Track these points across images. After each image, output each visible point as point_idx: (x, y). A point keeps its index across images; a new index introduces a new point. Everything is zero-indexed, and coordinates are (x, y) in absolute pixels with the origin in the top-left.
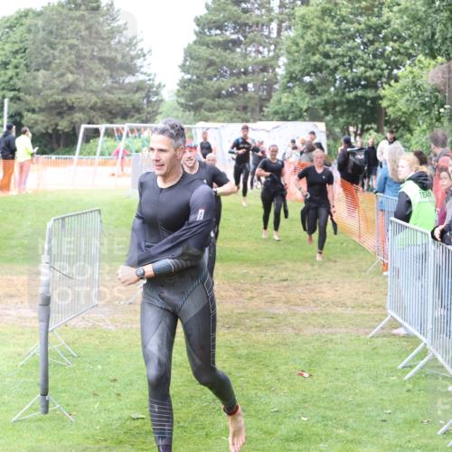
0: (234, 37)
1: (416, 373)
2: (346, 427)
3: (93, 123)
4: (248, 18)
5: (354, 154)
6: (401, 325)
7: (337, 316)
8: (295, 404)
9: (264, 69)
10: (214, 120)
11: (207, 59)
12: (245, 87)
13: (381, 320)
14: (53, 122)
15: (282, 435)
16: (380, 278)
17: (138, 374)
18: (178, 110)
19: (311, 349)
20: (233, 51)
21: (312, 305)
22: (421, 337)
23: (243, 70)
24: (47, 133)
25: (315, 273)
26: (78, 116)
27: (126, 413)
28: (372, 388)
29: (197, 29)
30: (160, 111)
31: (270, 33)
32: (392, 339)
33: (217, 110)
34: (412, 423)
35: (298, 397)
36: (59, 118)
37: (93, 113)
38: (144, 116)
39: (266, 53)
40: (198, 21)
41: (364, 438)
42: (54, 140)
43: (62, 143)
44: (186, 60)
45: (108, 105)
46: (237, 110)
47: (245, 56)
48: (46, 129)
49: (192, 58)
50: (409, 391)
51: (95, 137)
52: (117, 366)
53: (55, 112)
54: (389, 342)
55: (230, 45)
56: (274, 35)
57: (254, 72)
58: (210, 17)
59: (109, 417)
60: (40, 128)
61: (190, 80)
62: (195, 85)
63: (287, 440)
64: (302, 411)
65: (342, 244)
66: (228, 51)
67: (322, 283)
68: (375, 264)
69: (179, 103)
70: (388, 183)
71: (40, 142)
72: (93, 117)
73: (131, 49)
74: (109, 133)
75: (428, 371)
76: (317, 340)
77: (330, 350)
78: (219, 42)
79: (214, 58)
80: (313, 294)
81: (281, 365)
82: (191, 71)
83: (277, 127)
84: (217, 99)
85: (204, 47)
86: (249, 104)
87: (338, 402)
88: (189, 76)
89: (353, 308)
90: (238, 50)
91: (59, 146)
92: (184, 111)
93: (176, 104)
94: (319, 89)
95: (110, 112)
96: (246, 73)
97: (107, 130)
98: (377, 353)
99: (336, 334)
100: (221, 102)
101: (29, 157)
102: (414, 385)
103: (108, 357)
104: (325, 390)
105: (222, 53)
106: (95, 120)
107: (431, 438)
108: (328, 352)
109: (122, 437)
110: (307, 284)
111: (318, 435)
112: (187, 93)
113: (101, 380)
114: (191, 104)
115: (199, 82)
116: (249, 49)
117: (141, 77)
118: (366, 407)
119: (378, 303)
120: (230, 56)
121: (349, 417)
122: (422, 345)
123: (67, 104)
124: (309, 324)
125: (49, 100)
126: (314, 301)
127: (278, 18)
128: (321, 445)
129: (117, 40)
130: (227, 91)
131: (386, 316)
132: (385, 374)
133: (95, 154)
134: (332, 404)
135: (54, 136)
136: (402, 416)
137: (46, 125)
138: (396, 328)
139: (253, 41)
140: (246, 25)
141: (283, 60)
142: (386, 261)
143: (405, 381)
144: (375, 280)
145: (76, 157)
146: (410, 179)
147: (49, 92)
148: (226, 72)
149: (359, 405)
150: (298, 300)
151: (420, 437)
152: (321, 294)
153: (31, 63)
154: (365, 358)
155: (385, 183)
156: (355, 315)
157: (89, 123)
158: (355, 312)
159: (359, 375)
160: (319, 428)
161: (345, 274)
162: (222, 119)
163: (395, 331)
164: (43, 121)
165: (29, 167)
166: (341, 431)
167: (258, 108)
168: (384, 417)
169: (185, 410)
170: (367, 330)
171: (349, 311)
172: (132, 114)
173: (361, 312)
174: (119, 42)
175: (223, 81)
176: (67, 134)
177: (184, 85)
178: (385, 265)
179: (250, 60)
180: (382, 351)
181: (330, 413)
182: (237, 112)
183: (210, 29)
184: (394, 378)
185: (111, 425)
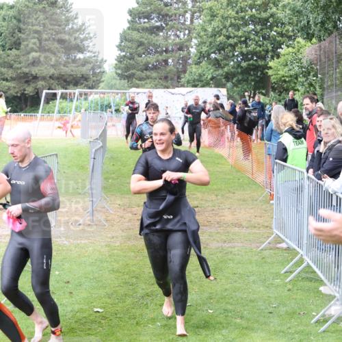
0: (158, 24)
1: (294, 277)
2: (242, 318)
3: (52, 90)
4: (168, 10)
5: (250, 112)
6: (283, 241)
7: (234, 234)
8: (203, 300)
9: (181, 49)
10: (143, 86)
11: (138, 41)
12: (166, 62)
13: (269, 237)
14: (22, 88)
15: (193, 324)
16: (268, 205)
17: (85, 278)
18: (116, 79)
19: (215, 258)
20: (157, 35)
21: (217, 226)
22: (298, 250)
23: (164, 49)
24: (17, 96)
25: (218, 201)
26: (40, 83)
27: (76, 307)
28: (261, 288)
29: (130, 18)
30: (102, 80)
31: (185, 21)
32: (276, 251)
33: (145, 79)
34: (292, 314)
35: (206, 295)
36: (26, 85)
37: (52, 81)
38: (90, 83)
39: (182, 36)
40: (131, 12)
41: (256, 325)
42: (23, 101)
43: (29, 104)
44: (122, 42)
45: (63, 75)
46: (161, 79)
47: (166, 38)
48: (17, 93)
49: (126, 40)
50: (289, 290)
51: (53, 100)
52: (70, 272)
53: (23, 80)
54: (275, 254)
55: (155, 30)
56: (188, 23)
57: (173, 50)
58: (140, 9)
59: (64, 310)
60: (12, 92)
61: (124, 56)
62: (129, 61)
63: (198, 327)
64: (209, 305)
65: (239, 179)
66: (153, 35)
67: (223, 209)
68: (264, 195)
69: (117, 73)
70: (274, 134)
71: (13, 103)
72: (52, 84)
73: (80, 34)
74: (64, 97)
75: (304, 275)
76: (221, 252)
77: (230, 260)
78: (147, 28)
79: (143, 40)
80: (217, 218)
81: (193, 271)
82: (126, 50)
83: (190, 92)
84: (145, 72)
85: (136, 32)
86: (169, 75)
87: (235, 299)
88: (124, 53)
89: (247, 228)
90: (161, 34)
91: (27, 106)
92: (121, 79)
93: (115, 75)
94: (222, 63)
95: (65, 81)
96: (166, 51)
97: (62, 94)
98: (265, 262)
99: (234, 247)
100: (148, 73)
101: (4, 115)
102: (294, 286)
103: (63, 265)
104: (226, 290)
105: (149, 36)
106: (53, 87)
107: (307, 325)
108: (229, 261)
109: (74, 325)
110: (213, 210)
111: (221, 323)
112: (123, 66)
113: (58, 282)
114: (126, 74)
115: (131, 58)
116: (169, 33)
117: (88, 54)
118: (257, 302)
119: (266, 224)
120: (156, 38)
121: (245, 310)
122: (299, 256)
123: (32, 75)
124: (214, 240)
125: (19, 72)
126: (218, 223)
127: (191, 10)
128: (224, 331)
129: (70, 27)
130: (153, 65)
131: (273, 234)
132: (271, 278)
133: (53, 112)
134: (231, 300)
135: (23, 98)
136: (285, 309)
137: (17, 90)
138: (280, 243)
139: (172, 27)
140: (167, 15)
141: (195, 41)
142: (272, 193)
143: (287, 283)
144: (264, 207)
145: (39, 115)
146: (286, 131)
147: (19, 66)
148: (152, 50)
149: (251, 301)
150: (206, 222)
151: (298, 325)
152: (223, 218)
153: (6, 43)
154: (257, 265)
155: (271, 134)
156: (249, 234)
157: (49, 89)
158: (249, 231)
159: (252, 278)
160: (221, 318)
161: (241, 202)
162: (150, 86)
163: (279, 246)
164: (15, 88)
165: (4, 122)
166: (238, 321)
167: (176, 78)
168: (271, 310)
169: (120, 305)
170: (258, 245)
171: (244, 230)
172: (82, 81)
173: (253, 231)
174: (72, 28)
175: (149, 57)
176: (32, 97)
177: (120, 60)
178: (272, 195)
179: (170, 41)
180: (269, 260)
181: (229, 307)
182: (160, 81)
183: (140, 18)
184: (279, 280)
185: (66, 316)
